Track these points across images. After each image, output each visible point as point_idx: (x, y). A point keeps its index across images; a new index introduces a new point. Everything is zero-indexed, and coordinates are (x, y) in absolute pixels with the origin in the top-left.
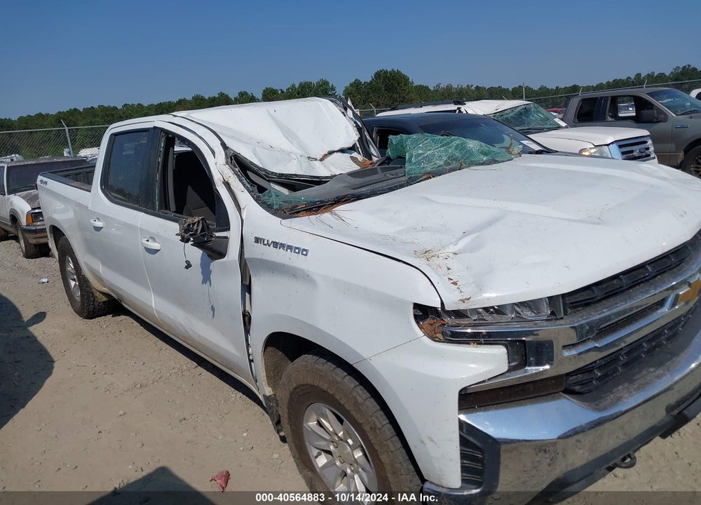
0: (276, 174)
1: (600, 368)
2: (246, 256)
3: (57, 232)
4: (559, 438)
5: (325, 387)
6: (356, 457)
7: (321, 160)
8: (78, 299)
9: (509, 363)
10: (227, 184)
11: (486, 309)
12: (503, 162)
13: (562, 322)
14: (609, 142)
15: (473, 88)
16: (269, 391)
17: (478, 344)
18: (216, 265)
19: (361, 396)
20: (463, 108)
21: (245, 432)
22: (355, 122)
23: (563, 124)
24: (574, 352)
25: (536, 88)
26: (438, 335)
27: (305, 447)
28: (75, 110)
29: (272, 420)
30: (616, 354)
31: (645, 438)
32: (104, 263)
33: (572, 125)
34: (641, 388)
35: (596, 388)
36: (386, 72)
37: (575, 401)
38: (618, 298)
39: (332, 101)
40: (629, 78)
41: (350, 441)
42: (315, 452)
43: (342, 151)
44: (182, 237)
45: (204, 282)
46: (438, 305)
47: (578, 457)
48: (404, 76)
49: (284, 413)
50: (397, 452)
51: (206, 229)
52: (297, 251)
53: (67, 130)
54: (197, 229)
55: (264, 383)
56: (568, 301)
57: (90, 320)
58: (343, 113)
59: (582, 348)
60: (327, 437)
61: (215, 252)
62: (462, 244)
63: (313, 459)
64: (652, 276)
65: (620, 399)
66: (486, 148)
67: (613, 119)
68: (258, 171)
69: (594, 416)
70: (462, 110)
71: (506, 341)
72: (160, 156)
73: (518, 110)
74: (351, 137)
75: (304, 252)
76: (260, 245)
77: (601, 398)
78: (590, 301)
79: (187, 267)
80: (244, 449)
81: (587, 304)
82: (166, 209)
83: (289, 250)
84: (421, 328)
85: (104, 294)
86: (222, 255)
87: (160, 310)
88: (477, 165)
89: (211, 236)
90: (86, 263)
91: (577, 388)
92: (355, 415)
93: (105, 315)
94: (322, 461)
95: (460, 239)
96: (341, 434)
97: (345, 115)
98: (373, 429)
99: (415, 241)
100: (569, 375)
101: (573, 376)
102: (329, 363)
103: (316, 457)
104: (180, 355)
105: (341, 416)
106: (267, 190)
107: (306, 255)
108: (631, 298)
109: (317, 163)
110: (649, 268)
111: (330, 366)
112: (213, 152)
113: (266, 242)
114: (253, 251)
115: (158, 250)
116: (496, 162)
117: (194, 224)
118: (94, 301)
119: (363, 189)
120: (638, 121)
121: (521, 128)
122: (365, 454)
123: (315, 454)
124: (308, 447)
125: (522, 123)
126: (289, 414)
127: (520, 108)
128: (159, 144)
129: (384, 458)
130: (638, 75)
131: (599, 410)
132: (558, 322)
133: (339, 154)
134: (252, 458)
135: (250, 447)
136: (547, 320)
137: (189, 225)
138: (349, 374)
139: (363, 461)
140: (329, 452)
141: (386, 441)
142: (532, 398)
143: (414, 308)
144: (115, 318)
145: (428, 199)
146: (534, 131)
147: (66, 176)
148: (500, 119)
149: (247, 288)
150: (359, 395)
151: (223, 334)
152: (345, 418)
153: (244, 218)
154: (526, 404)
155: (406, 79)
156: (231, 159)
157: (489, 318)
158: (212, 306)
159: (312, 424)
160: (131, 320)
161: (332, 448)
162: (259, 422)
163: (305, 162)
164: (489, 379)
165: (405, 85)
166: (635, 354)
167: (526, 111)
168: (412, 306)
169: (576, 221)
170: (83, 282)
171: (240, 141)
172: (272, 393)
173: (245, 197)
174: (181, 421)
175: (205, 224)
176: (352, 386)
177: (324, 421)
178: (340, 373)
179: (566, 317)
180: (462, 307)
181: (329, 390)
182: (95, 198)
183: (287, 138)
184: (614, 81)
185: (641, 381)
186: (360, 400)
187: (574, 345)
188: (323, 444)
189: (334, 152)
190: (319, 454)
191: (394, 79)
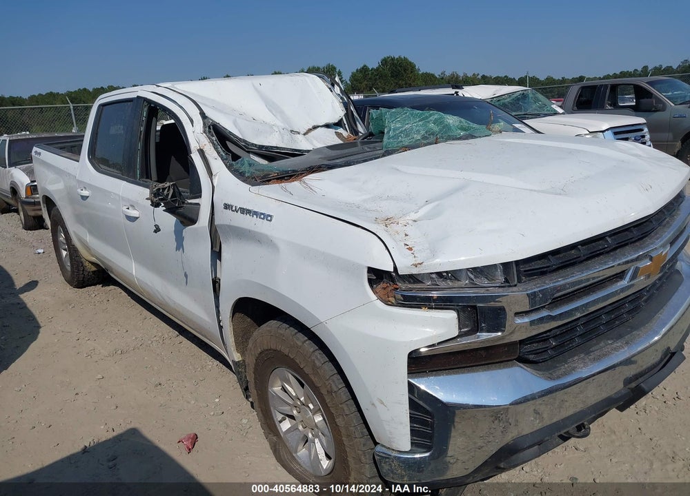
0: (256, 145)
1: (555, 337)
2: (217, 222)
3: (49, 202)
4: (511, 404)
5: (286, 351)
6: (316, 421)
7: (304, 134)
8: (69, 268)
9: (460, 328)
10: (201, 152)
11: (439, 274)
12: (480, 137)
13: (515, 289)
14: (604, 128)
15: (479, 77)
16: (237, 357)
17: (429, 308)
18: (188, 231)
19: (319, 360)
20: (461, 92)
21: (217, 398)
22: (341, 98)
23: (560, 111)
24: (526, 320)
25: (542, 78)
26: (390, 299)
27: (270, 411)
28: (85, 89)
29: (241, 386)
30: (572, 324)
31: (599, 410)
32: (91, 232)
33: (569, 111)
34: (598, 359)
35: (552, 358)
36: (393, 59)
37: (529, 369)
38: (576, 268)
39: (320, 77)
40: (636, 70)
41: (311, 406)
42: (280, 417)
43: (327, 126)
44: (152, 202)
45: (178, 248)
46: (391, 270)
47: (528, 424)
48: (410, 63)
49: (250, 377)
50: (351, 415)
51: (177, 194)
52: (262, 216)
53: (72, 107)
54: (168, 195)
55: (232, 349)
56: (522, 268)
57: (80, 290)
58: (330, 89)
59: (535, 316)
60: (290, 401)
61: (187, 218)
62: (422, 212)
63: (277, 423)
64: (612, 248)
65: (574, 369)
66: (466, 124)
67: (612, 108)
68: (237, 142)
69: (546, 385)
70: (460, 94)
71: (457, 306)
72: (142, 126)
73: (515, 95)
74: (338, 113)
75: (267, 217)
76: (229, 212)
77: (557, 367)
78: (545, 269)
79: (155, 231)
80: (214, 415)
81: (542, 273)
82: (147, 178)
83: (255, 216)
84: (375, 293)
85: (93, 263)
86: (193, 221)
87: (141, 278)
88: (453, 139)
89: (183, 203)
90: (74, 232)
91: (531, 357)
92: (313, 378)
93: (95, 285)
94: (286, 425)
95: (422, 207)
96: (302, 399)
97: (332, 91)
98: (330, 392)
99: (379, 209)
100: (522, 342)
101: (527, 344)
102: (291, 328)
103: (280, 422)
104: (163, 325)
105: (301, 380)
106: (240, 157)
107: (271, 220)
108: (588, 269)
109: (300, 137)
110: (609, 239)
111: (293, 330)
112: (192, 121)
113: (234, 208)
114: (223, 217)
115: (137, 218)
116: (473, 137)
117: (164, 189)
118: (83, 270)
119: (338, 161)
120: (636, 110)
121: (517, 113)
122: (324, 419)
123: (279, 419)
124: (273, 412)
125: (519, 109)
126: (255, 379)
127: (518, 94)
128: (142, 114)
129: (339, 421)
130: (645, 68)
131: (551, 379)
132: (511, 289)
133: (323, 129)
134: (221, 423)
135: (220, 412)
136: (499, 287)
137: (159, 189)
138: (309, 339)
139: (322, 425)
140: (292, 417)
141: (341, 404)
142: (484, 365)
143: (368, 272)
144: (104, 288)
145: (398, 170)
146: (530, 116)
147: (61, 148)
148: (497, 104)
149: (217, 255)
150: (317, 358)
151: (195, 300)
152: (306, 382)
153: (215, 185)
154: (478, 371)
155: (412, 66)
156: (209, 128)
157: (442, 284)
158: (185, 273)
159: (277, 389)
160: (119, 290)
161: (295, 412)
162: (232, 388)
163: (287, 136)
164: (439, 343)
165: (412, 72)
166: (592, 326)
167: (524, 96)
168: (366, 270)
169: (538, 191)
170: (73, 251)
171: (221, 111)
172: (241, 359)
173: (218, 164)
174: (156, 386)
175: (176, 190)
176: (312, 350)
177: (287, 386)
178: (302, 337)
179: (519, 284)
180: (415, 271)
181: (290, 355)
182: (82, 168)
183: (270, 111)
184: (621, 73)
185: (597, 353)
186: (318, 363)
187: (527, 313)
188: (286, 409)
189: (318, 127)
190: (284, 419)
191: (401, 67)
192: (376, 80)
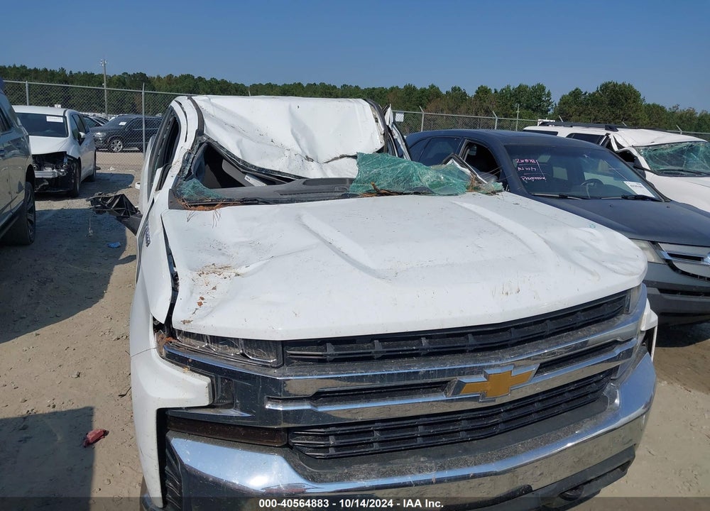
0: (255, 167)
7: (324, 163)
17: (190, 370)
24: (280, 408)
26: (162, 351)
36: (615, 85)
38: (367, 364)
46: (163, 321)
54: (111, 204)
59: (292, 406)
64: (427, 351)
68: (233, 162)
70: (611, 136)
73: (680, 147)
74: (375, 144)
78: (319, 357)
81: (321, 361)
83: (145, 239)
100: (290, 431)
107: (147, 247)
108: (379, 368)
109: (316, 165)
110: (424, 341)
112: (186, 137)
127: (684, 145)
131: (314, 480)
148: (652, 153)
154: (237, 447)
155: (637, 95)
163: (298, 161)
165: (634, 102)
179: (283, 367)
180: (183, 328)
189: (346, 157)
191: (622, 94)
192: (587, 104)
